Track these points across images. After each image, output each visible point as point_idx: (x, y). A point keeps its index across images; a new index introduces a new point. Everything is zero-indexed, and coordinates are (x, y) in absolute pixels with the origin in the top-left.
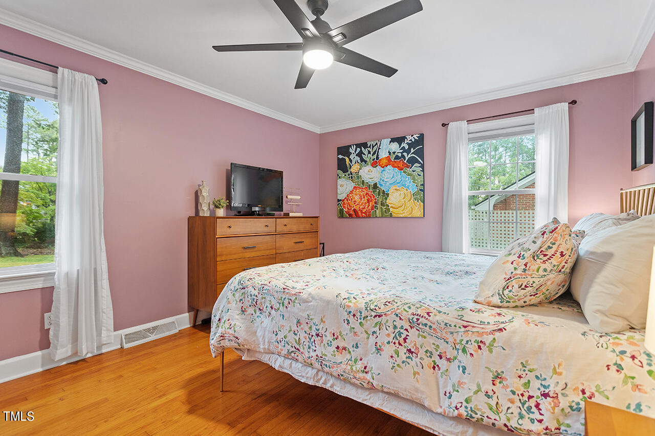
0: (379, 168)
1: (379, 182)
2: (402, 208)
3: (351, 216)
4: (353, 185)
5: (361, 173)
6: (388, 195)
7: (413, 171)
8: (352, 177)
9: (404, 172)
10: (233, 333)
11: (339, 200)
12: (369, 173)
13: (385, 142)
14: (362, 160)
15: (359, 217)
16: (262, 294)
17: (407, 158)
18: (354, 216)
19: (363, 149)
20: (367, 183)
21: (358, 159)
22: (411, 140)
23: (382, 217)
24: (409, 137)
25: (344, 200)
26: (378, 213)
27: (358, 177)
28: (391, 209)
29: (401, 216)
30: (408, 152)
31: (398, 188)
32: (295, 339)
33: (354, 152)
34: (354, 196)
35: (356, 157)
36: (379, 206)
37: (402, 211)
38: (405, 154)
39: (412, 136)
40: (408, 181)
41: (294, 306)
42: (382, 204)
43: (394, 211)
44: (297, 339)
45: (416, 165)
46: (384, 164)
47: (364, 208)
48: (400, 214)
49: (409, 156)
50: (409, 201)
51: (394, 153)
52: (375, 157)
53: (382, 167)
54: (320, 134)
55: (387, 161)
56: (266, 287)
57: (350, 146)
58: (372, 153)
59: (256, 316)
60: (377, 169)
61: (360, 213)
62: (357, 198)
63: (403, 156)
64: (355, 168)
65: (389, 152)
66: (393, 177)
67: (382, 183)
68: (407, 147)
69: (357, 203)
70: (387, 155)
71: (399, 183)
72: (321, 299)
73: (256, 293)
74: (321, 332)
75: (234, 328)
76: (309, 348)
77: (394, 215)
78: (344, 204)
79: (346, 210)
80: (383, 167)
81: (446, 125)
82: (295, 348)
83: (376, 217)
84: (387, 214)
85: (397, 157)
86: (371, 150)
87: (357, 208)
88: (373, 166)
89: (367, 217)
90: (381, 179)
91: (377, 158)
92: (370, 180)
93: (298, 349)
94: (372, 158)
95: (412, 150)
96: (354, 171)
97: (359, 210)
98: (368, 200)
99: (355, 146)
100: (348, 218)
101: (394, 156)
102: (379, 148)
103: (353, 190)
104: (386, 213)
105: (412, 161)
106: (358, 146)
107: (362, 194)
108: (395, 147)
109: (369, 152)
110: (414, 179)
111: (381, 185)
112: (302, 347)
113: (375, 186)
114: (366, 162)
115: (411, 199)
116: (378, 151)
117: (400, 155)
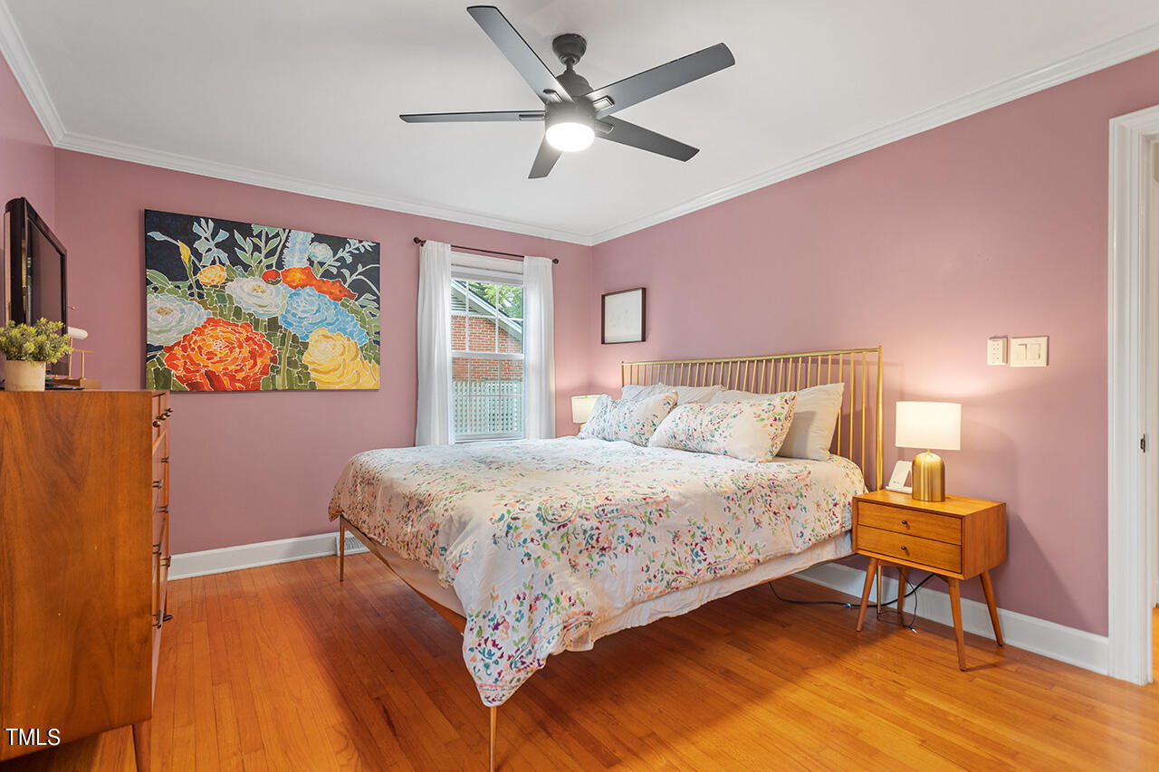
0: (282, 287)
1: (284, 317)
2: (339, 373)
3: (195, 388)
4: (205, 314)
5: (231, 288)
6: (306, 345)
7: (362, 307)
8: (201, 296)
9: (343, 305)
10: (581, 608)
11: (149, 348)
12: (255, 293)
13: (300, 238)
14: (235, 261)
15: (225, 391)
16: (608, 522)
17: (349, 281)
18: (208, 386)
19: (237, 235)
20: (250, 315)
21: (224, 256)
22: (358, 249)
23: (291, 390)
24: (354, 243)
25: (171, 348)
26: (280, 381)
27: (222, 298)
28: (313, 375)
29: (337, 388)
30: (352, 269)
31: (329, 334)
32: (676, 561)
33: (208, 235)
34: (210, 341)
35: (214, 249)
36: (283, 366)
37: (338, 378)
38: (346, 272)
39: (360, 242)
40: (352, 323)
41: (668, 517)
42: (291, 363)
43: (321, 380)
44: (677, 559)
45: (368, 295)
46: (297, 281)
47: (241, 370)
48: (333, 384)
49: (354, 277)
50: (353, 360)
51: (321, 264)
52: (273, 260)
53: (290, 286)
54: (55, 148)
55: (303, 277)
56: (608, 509)
57: (197, 219)
58: (264, 252)
59: (594, 563)
60: (278, 290)
61: (226, 381)
62: (217, 346)
63: (340, 275)
64: (210, 275)
65: (309, 259)
66: (318, 311)
67: (290, 318)
68: (349, 260)
69: (216, 359)
70: (306, 264)
71: (331, 324)
72: (696, 495)
73: (595, 523)
74: (709, 533)
75: (580, 600)
76: (693, 561)
77: (319, 386)
78: (172, 357)
79: (181, 372)
80: (295, 288)
81: (420, 241)
82: (677, 573)
83: (275, 390)
84: (303, 383)
85: (327, 274)
86: (262, 244)
87: (218, 369)
88: (267, 281)
89: (247, 391)
90: (287, 312)
91: (280, 264)
92: (260, 311)
93: (681, 573)
94: (265, 262)
95: (360, 268)
96: (206, 281)
97: (225, 374)
98: (253, 355)
99: (211, 224)
100: (186, 392)
101: (322, 270)
102: (284, 246)
103: (204, 327)
104: (301, 382)
105: (359, 288)
106: (220, 224)
107: (233, 338)
108: (322, 252)
109: (257, 248)
110: (363, 320)
111: (290, 324)
112: (684, 567)
113: (273, 324)
114: (246, 267)
115: (356, 356)
116: (281, 253)
117: (335, 271)
